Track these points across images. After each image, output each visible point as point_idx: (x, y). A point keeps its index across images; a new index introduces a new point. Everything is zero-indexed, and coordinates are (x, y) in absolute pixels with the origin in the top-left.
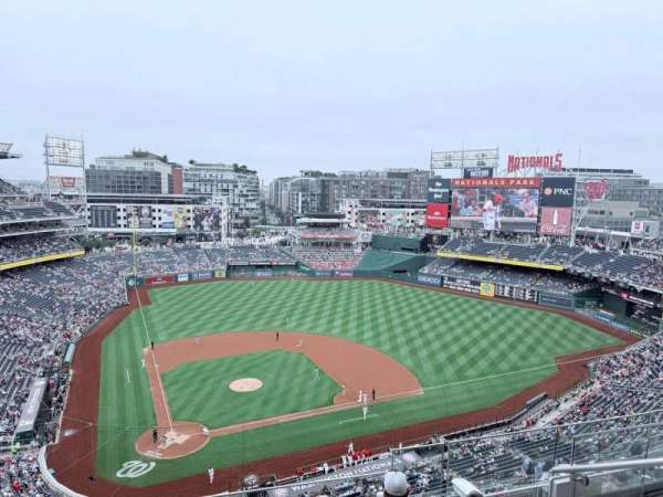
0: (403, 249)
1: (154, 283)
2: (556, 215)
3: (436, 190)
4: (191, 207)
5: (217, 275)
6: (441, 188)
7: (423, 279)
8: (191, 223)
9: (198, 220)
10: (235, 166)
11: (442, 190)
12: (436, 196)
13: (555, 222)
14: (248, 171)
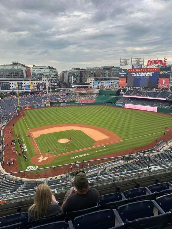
0: (110, 95)
1: (26, 109)
2: (164, 81)
3: (122, 73)
4: (35, 82)
5: (47, 106)
6: (124, 72)
7: (118, 105)
8: (36, 88)
9: (38, 87)
10: (49, 67)
11: (124, 73)
12: (122, 75)
13: (164, 83)
14: (54, 69)
